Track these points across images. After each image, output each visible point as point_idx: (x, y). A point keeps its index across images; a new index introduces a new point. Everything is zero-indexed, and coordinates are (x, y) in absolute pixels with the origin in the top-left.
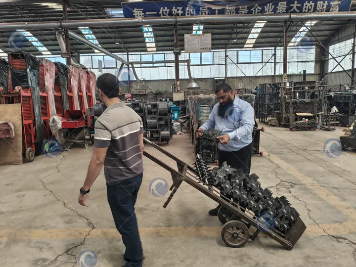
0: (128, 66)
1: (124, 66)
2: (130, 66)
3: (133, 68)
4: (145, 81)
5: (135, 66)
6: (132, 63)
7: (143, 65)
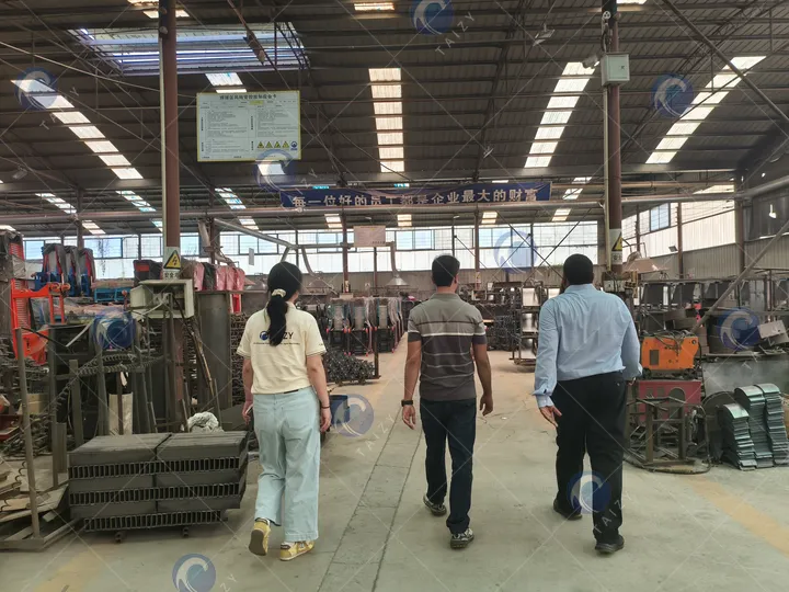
0: (297, 251)
1: (290, 252)
2: (300, 251)
3: (304, 254)
4: (321, 274)
5: (307, 250)
6: (303, 247)
7: (321, 250)
